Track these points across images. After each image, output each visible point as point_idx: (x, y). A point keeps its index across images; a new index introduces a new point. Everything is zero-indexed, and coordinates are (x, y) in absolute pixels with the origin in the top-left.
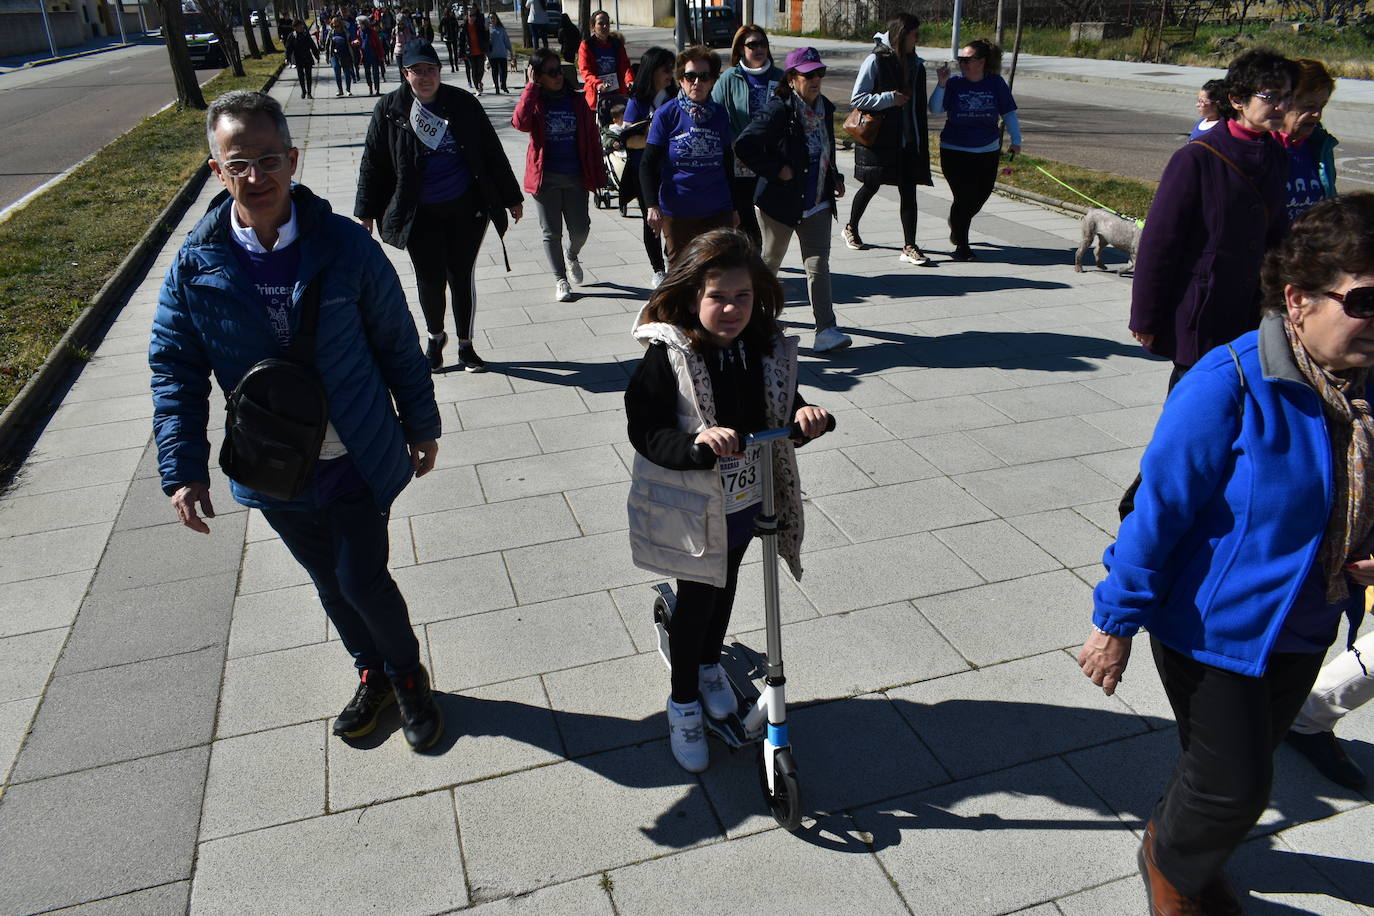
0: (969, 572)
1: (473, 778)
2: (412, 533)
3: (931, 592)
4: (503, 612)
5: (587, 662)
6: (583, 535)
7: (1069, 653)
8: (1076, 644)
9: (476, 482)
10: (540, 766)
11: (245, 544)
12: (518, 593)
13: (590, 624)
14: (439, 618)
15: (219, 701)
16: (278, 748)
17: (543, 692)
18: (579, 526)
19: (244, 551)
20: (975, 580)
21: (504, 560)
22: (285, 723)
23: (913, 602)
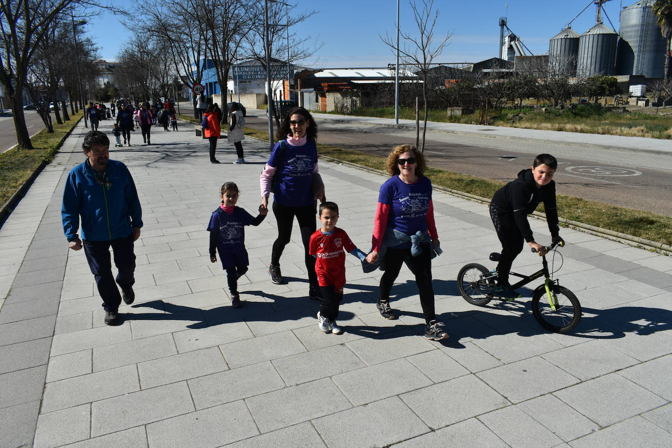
0: (425, 378)
2: (138, 373)
3: (408, 390)
4: (188, 415)
5: (234, 441)
6: (230, 369)
7: (478, 419)
8: (481, 414)
9: (172, 341)
12: (196, 404)
13: (235, 419)
14: (153, 420)
18: (227, 364)
19: (44, 388)
20: (429, 382)
21: (188, 385)
23: (399, 396)
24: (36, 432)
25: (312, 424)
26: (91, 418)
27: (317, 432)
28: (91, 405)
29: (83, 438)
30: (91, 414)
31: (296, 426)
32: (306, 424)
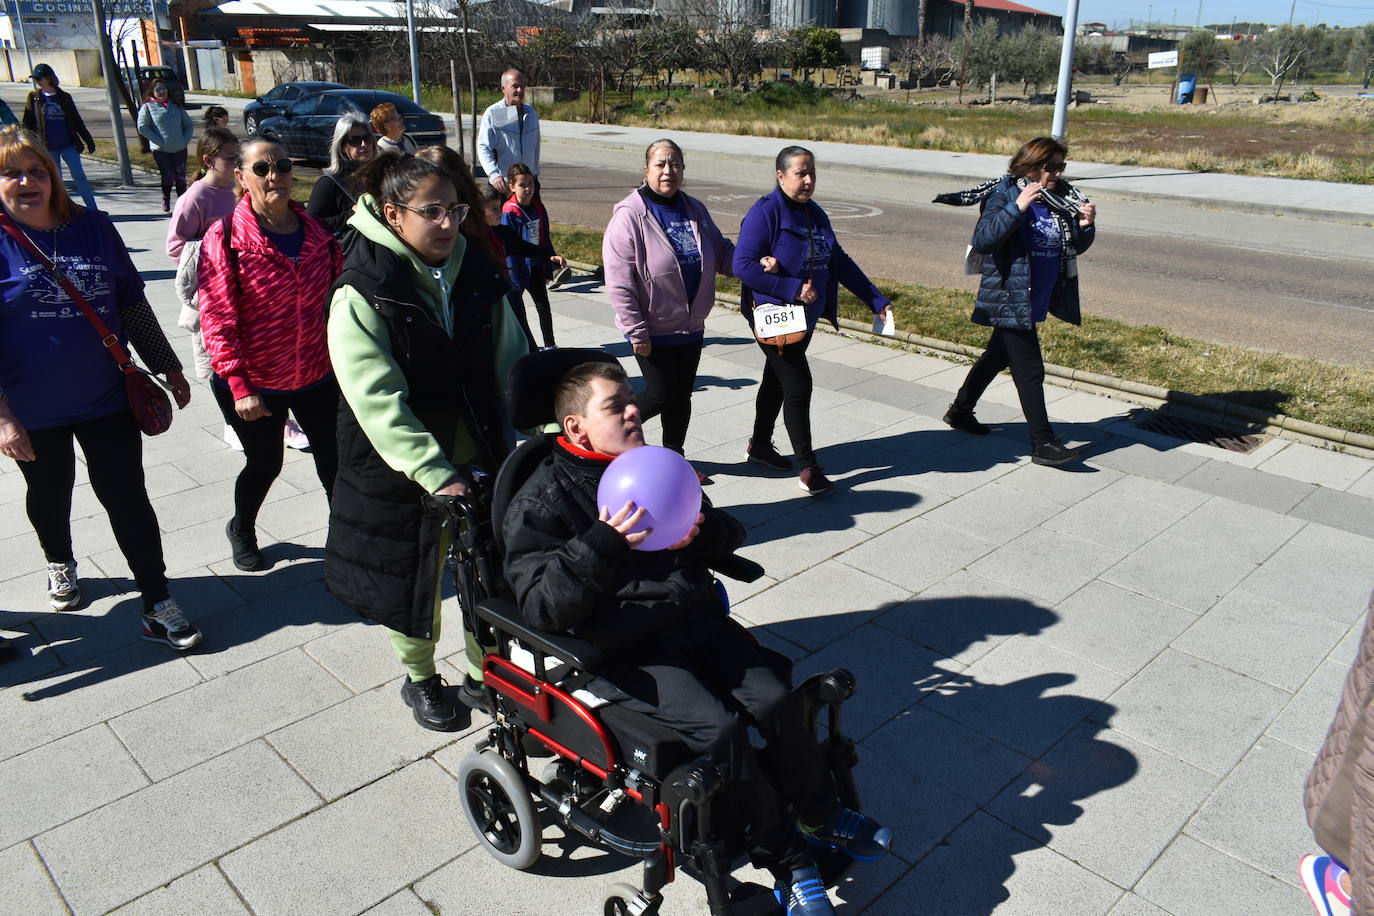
17: (36, 858)
25: (267, 743)
27: (280, 755)
31: (231, 754)
32: (254, 746)
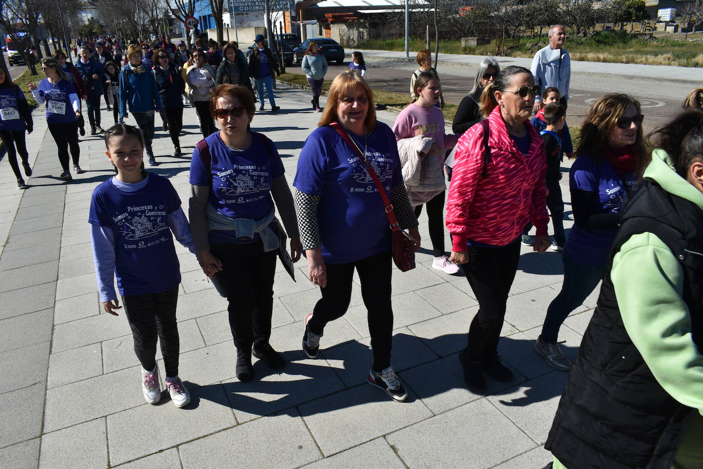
0: (434, 310)
1: (188, 440)
3: (417, 321)
4: (199, 350)
10: (224, 430)
11: (53, 326)
12: (206, 340)
15: (44, 413)
16: (79, 435)
19: (53, 330)
20: (438, 313)
21: (197, 322)
22: (83, 421)
23: (408, 327)
24: (49, 370)
26: (102, 356)
28: (101, 344)
29: (96, 375)
30: (102, 353)
